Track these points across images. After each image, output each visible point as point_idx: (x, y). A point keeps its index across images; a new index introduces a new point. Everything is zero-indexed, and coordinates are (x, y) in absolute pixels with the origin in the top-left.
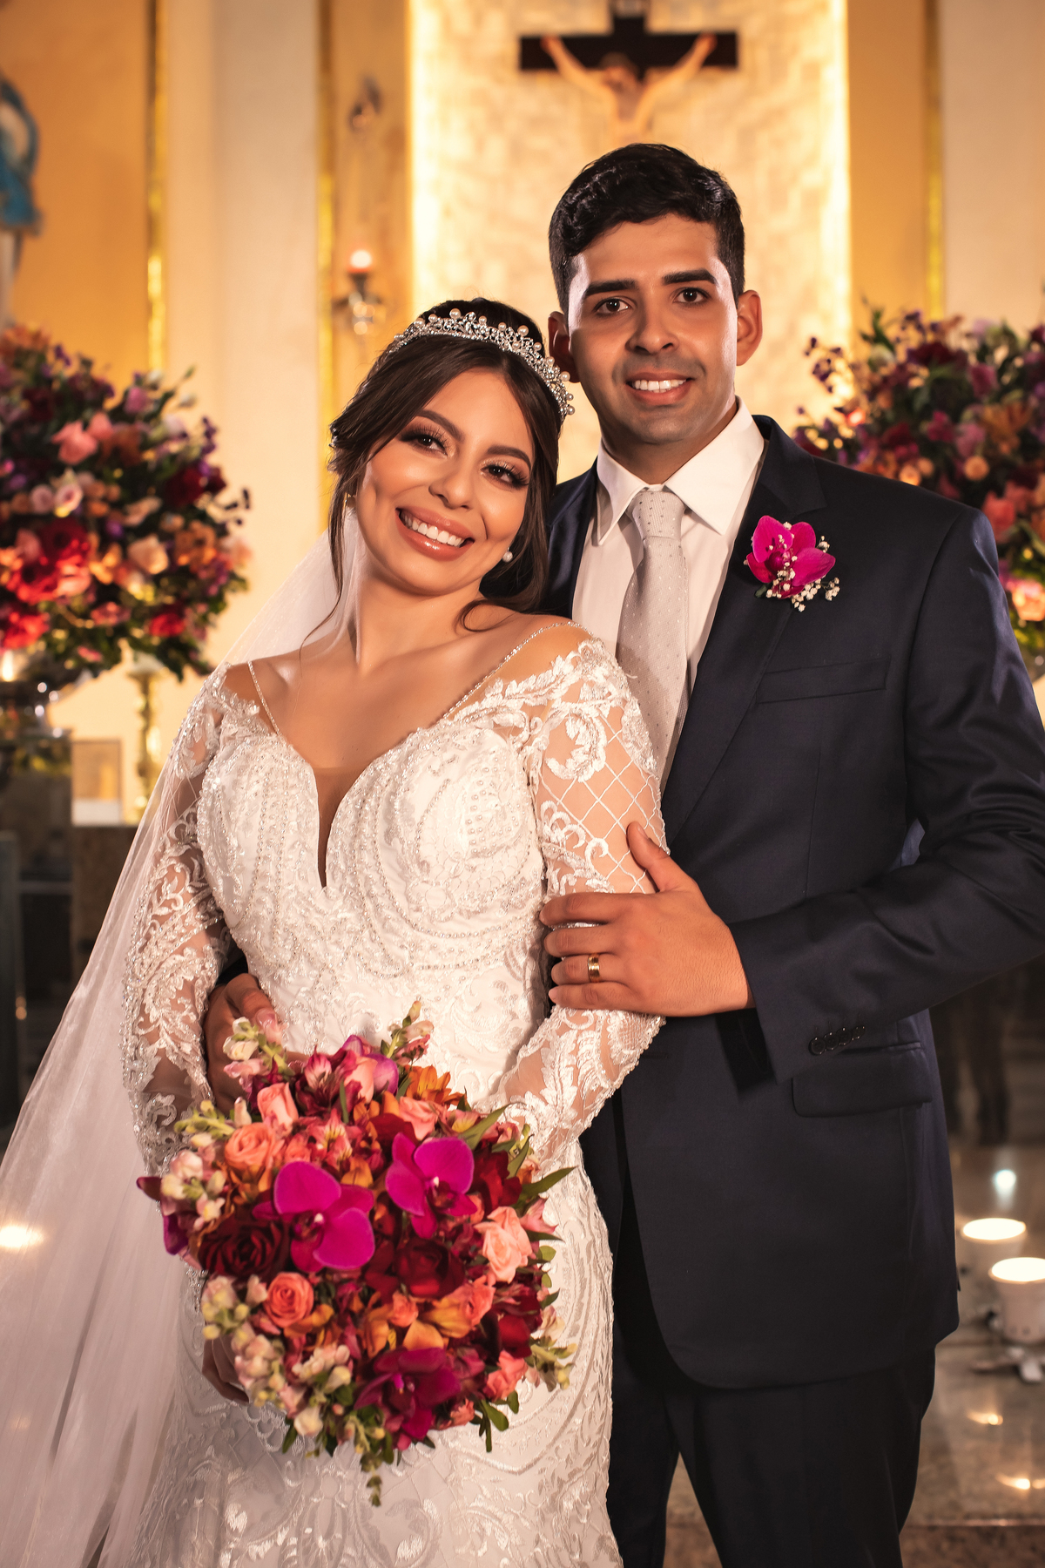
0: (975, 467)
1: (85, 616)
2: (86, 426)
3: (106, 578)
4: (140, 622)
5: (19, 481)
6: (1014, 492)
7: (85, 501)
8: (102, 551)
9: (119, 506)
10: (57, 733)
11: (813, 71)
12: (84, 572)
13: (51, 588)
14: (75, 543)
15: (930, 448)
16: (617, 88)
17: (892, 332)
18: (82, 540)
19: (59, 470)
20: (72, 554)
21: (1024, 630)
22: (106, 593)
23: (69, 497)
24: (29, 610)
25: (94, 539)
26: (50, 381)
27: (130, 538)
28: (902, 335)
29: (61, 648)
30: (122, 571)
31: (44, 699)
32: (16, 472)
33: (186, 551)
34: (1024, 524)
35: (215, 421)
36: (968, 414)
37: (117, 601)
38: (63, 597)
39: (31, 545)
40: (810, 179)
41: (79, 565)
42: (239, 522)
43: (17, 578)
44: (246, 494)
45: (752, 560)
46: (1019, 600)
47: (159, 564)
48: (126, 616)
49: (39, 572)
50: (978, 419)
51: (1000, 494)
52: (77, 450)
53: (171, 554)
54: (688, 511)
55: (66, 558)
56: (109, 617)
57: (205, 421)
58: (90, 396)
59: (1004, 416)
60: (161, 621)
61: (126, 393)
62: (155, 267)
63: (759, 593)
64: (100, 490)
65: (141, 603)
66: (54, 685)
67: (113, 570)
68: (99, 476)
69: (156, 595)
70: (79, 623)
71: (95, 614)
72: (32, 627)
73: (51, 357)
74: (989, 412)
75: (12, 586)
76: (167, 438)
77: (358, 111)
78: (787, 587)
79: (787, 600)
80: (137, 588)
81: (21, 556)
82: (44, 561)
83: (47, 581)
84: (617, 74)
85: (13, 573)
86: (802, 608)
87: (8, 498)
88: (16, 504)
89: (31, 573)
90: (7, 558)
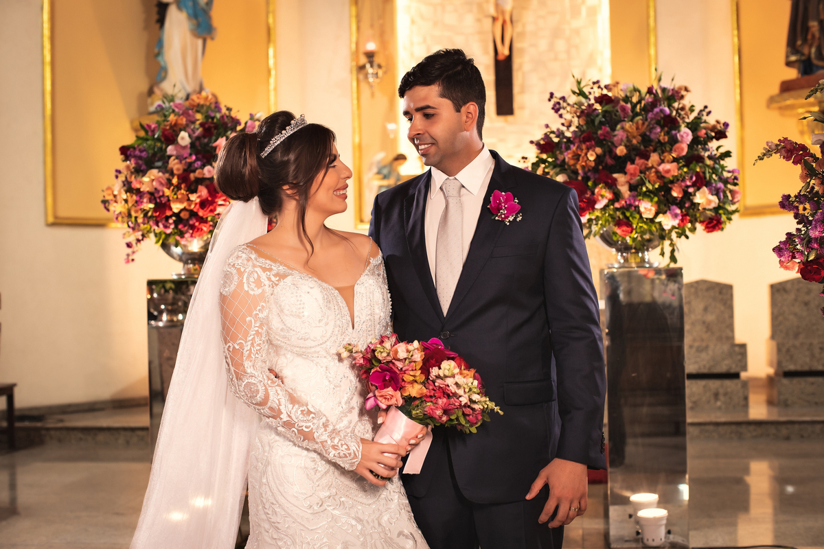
0: (621, 150)
5: (199, 164)
6: (639, 161)
13: (212, 211)
15: (600, 143)
17: (586, 90)
21: (645, 223)
24: (203, 220)
26: (212, 119)
28: (591, 91)
32: (197, 159)
34: (642, 175)
36: (619, 127)
39: (203, 192)
43: (198, 206)
45: (491, 206)
46: (642, 209)
49: (207, 204)
50: (623, 128)
51: (633, 162)
54: (463, 186)
58: (230, 125)
59: (634, 127)
61: (246, 123)
62: (271, 52)
63: (493, 218)
72: (205, 228)
74: (628, 125)
75: (195, 210)
78: (503, 216)
79: (503, 221)
81: (200, 196)
82: (209, 199)
83: (211, 207)
85: (196, 204)
86: (508, 224)
87: (194, 171)
88: (198, 174)
89: (203, 204)
90: (193, 197)
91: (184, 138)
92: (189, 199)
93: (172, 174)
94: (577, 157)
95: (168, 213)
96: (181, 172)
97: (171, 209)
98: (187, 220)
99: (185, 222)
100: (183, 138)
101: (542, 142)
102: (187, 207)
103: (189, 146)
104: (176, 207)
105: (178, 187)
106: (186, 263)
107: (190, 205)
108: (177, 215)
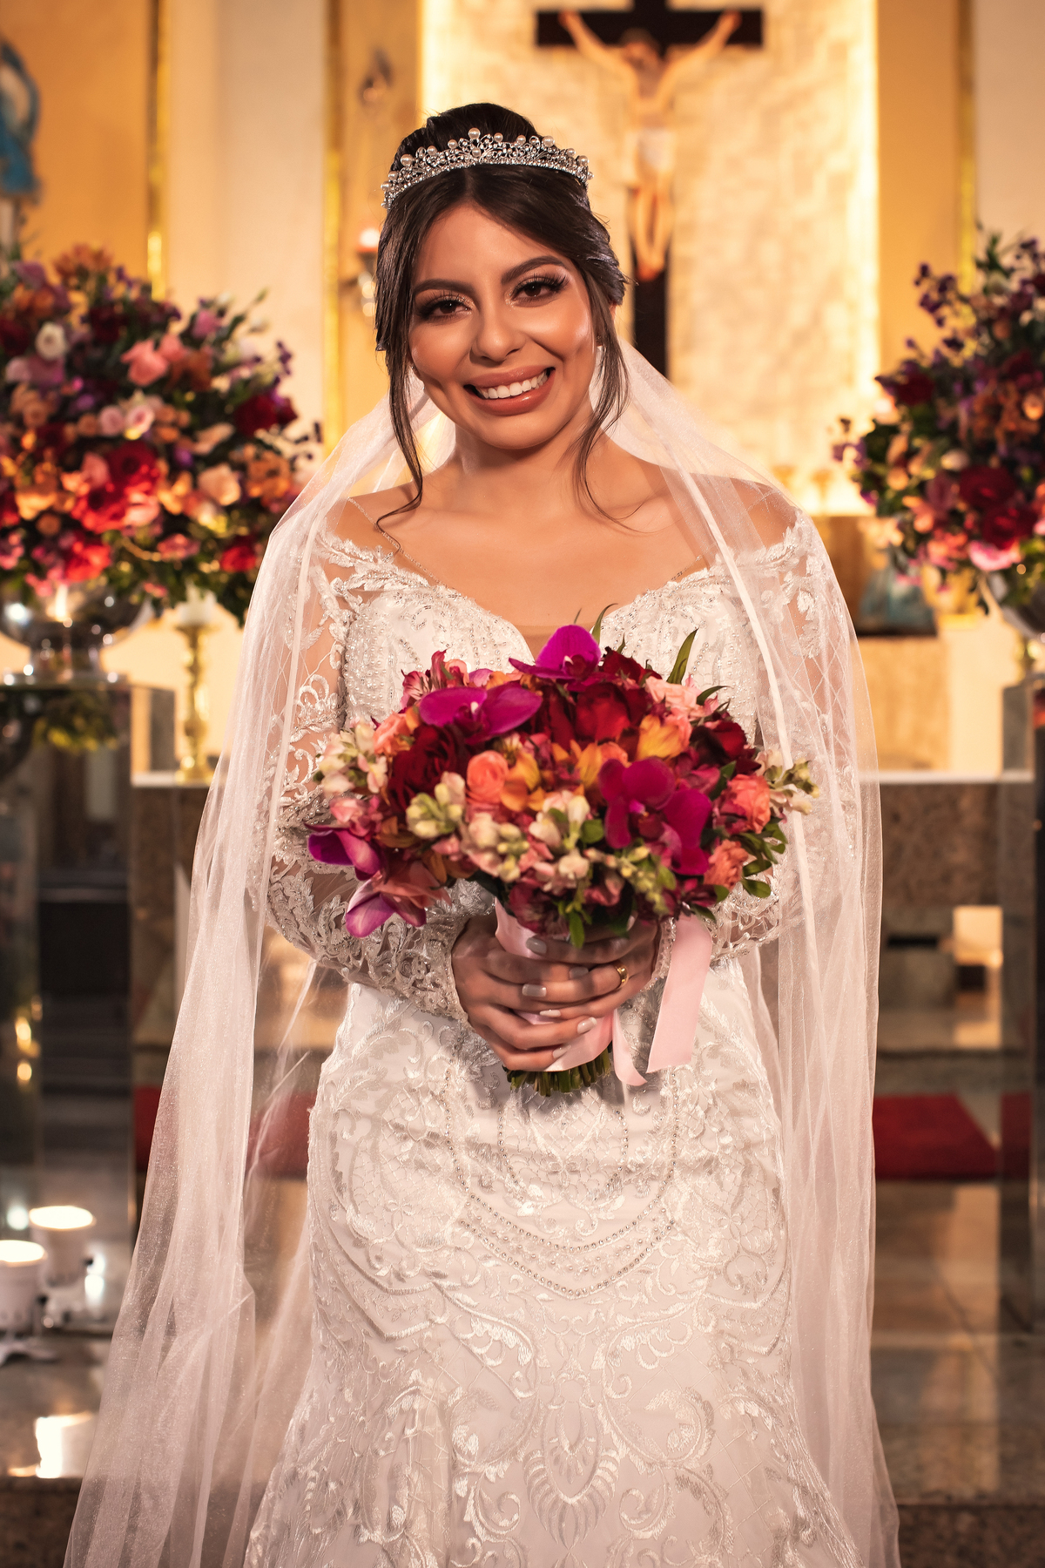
1: (151, 548)
2: (157, 346)
3: (175, 508)
4: (209, 557)
5: (87, 402)
7: (156, 424)
8: (172, 479)
9: (190, 432)
10: (112, 678)
11: (840, 51)
12: (152, 501)
13: (119, 516)
14: (144, 469)
16: (638, 65)
17: (1007, 260)
18: (152, 467)
19: (127, 392)
20: (140, 481)
22: (173, 524)
23: (140, 419)
24: (92, 539)
25: (162, 467)
26: (112, 304)
27: (200, 466)
28: (1016, 264)
29: (125, 583)
30: (192, 501)
31: (97, 642)
32: (83, 392)
33: (260, 482)
35: (290, 346)
37: (186, 533)
38: (129, 527)
39: (97, 469)
40: (836, 163)
41: (148, 493)
42: (310, 457)
43: (83, 504)
44: (317, 428)
47: (231, 494)
48: (195, 550)
49: (105, 499)
52: (148, 370)
53: (243, 484)
55: (135, 484)
56: (177, 550)
57: (280, 345)
58: (155, 318)
60: (233, 554)
61: (193, 318)
62: (155, 243)
64: (170, 414)
65: (210, 535)
66: (110, 628)
67: (183, 499)
68: (168, 400)
69: (229, 526)
70: (145, 556)
71: (162, 546)
72: (97, 559)
73: (112, 279)
75: (77, 514)
76: (238, 364)
77: (369, 83)
80: (208, 518)
81: (89, 480)
82: (110, 488)
83: (114, 509)
84: (638, 50)
85: (78, 499)
87: (75, 420)
88: (84, 426)
89: (97, 499)
90: (72, 482)
91: (53, 339)
92: (60, 488)
93: (20, 423)
94: (994, 411)
95: (9, 520)
96: (42, 421)
97: (15, 509)
98: (55, 538)
99: (50, 543)
100: (49, 340)
101: (901, 379)
102: (58, 508)
103: (62, 361)
104: (30, 505)
105: (36, 457)
106: (36, 647)
107: (62, 501)
108: (30, 526)
